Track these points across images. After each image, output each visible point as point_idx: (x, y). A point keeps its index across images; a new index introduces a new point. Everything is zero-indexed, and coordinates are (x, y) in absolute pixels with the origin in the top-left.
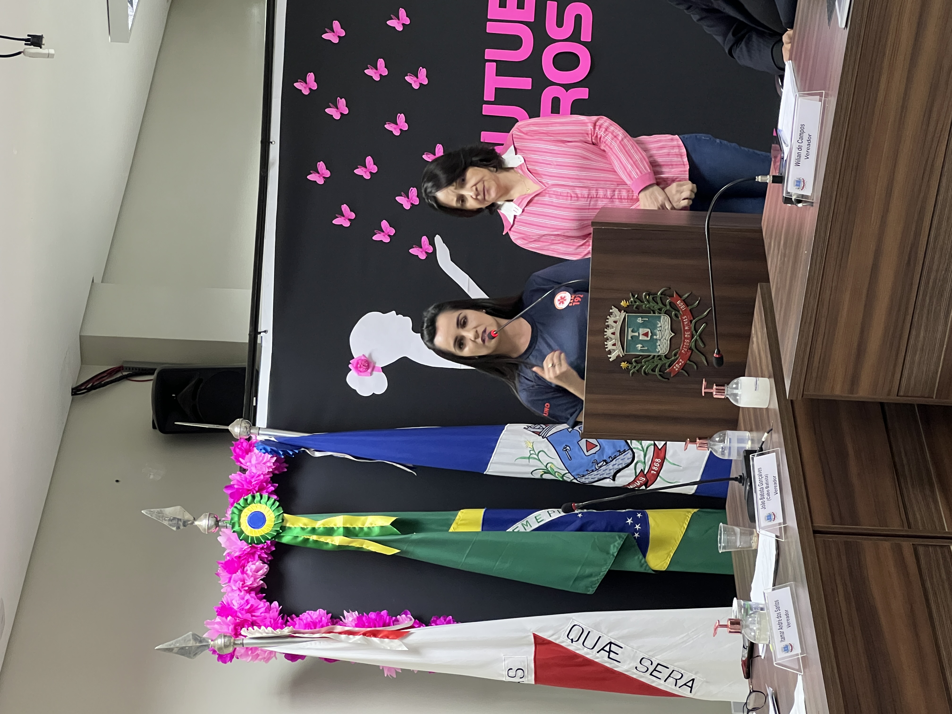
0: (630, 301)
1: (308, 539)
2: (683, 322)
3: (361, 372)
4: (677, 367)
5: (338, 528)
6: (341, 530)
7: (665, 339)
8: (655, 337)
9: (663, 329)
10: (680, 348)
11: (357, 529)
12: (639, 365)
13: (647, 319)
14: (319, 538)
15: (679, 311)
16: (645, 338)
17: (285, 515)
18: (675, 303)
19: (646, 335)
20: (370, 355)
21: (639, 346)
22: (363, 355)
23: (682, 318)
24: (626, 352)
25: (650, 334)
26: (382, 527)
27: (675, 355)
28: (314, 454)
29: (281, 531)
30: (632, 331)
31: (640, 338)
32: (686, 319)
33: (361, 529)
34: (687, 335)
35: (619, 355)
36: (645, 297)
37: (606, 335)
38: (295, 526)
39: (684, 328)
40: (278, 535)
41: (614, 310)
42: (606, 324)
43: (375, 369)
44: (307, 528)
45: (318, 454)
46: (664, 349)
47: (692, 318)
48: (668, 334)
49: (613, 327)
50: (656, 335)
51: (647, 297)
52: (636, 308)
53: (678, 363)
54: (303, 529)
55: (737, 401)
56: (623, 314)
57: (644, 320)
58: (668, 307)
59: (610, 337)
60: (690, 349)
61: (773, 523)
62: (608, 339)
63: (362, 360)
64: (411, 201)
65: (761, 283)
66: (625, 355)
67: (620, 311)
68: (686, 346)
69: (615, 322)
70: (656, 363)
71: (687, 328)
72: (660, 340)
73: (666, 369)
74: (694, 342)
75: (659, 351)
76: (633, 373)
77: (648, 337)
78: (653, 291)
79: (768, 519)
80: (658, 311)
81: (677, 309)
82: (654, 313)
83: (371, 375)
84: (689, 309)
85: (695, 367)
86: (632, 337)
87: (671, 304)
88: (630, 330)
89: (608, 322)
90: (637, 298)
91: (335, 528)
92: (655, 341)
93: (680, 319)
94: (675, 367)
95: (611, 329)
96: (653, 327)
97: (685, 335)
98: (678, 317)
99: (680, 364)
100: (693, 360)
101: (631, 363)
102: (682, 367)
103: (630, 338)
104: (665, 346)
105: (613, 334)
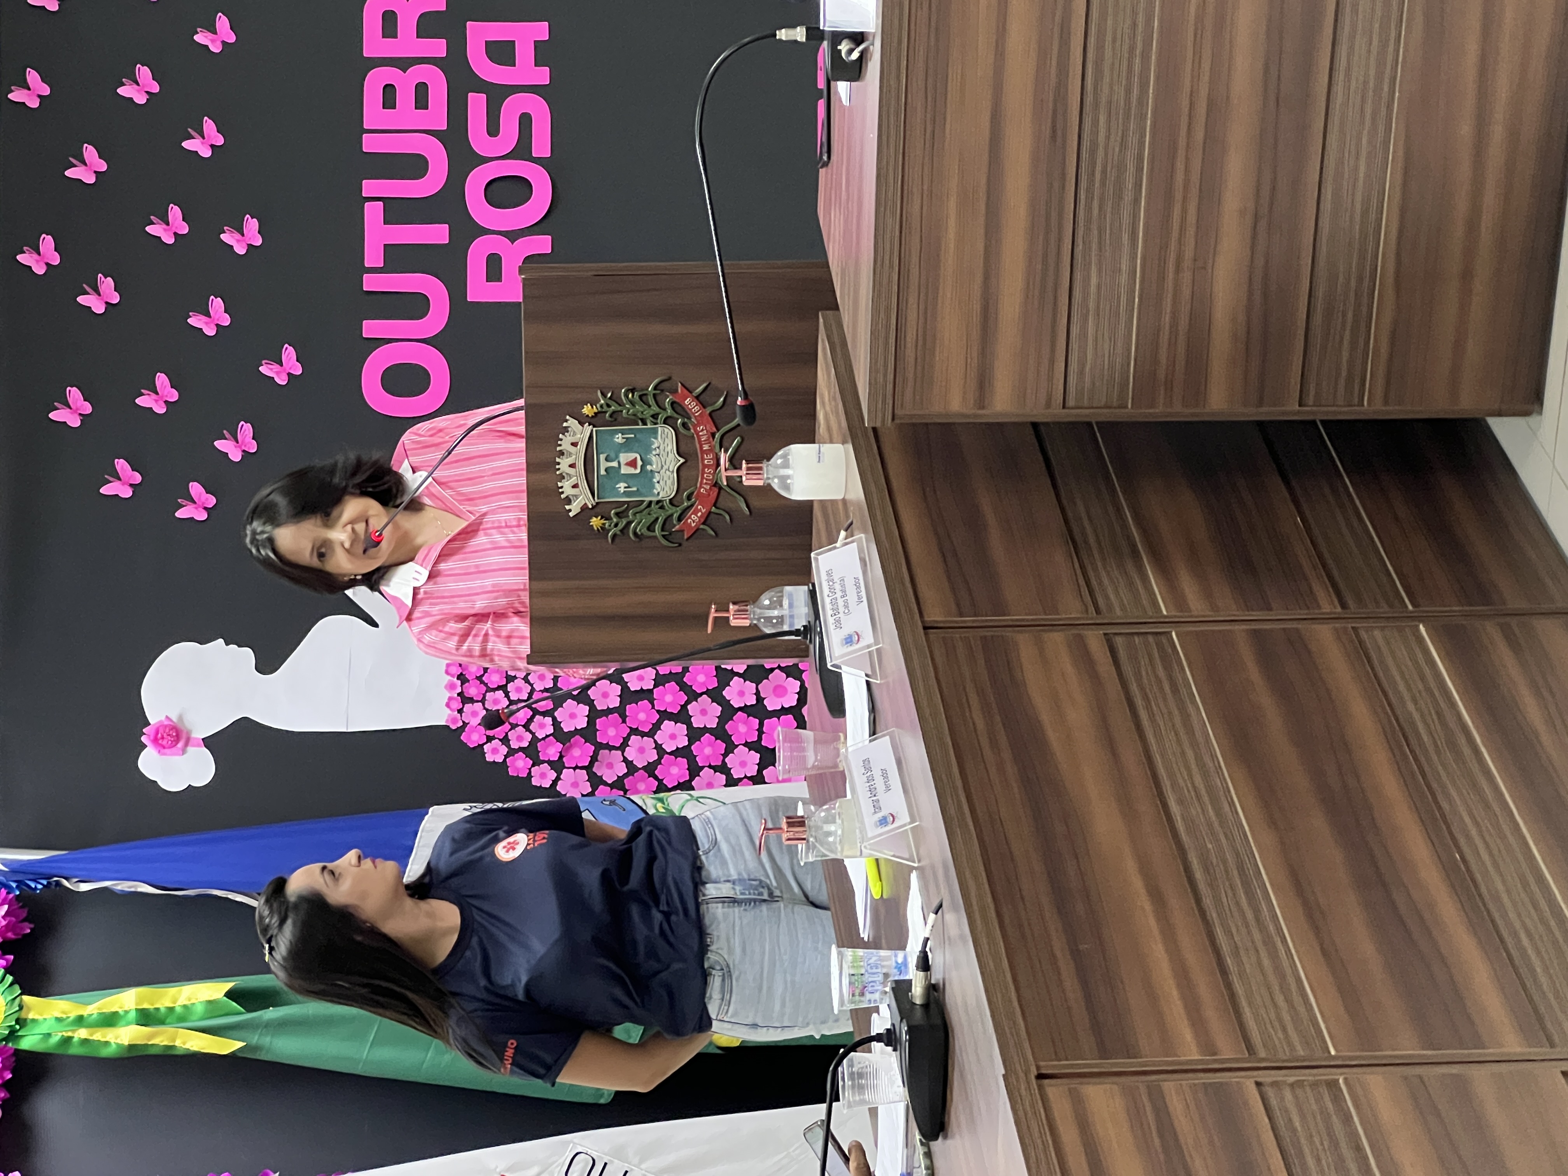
0: (598, 405)
1: (70, 1039)
2: (699, 436)
3: (164, 747)
4: (693, 519)
5: (127, 1012)
6: (133, 1015)
7: (668, 470)
8: (649, 468)
9: (662, 452)
10: (696, 485)
11: (163, 1010)
12: (624, 522)
13: (633, 436)
14: (91, 1035)
15: (689, 418)
16: (631, 471)
17: (26, 998)
18: (682, 405)
19: (632, 464)
20: (180, 718)
21: (621, 486)
22: (167, 717)
23: (695, 430)
24: (598, 499)
25: (639, 463)
26: (209, 1002)
27: (689, 498)
28: (78, 887)
29: (18, 1027)
30: (607, 459)
31: (623, 472)
32: (702, 430)
33: (171, 1010)
34: (708, 460)
35: (586, 504)
36: (626, 396)
37: (559, 469)
38: (45, 1017)
39: (701, 447)
40: (12, 1035)
41: (572, 423)
42: (558, 449)
43: (190, 743)
44: (68, 1017)
45: (84, 887)
46: (667, 489)
47: (715, 429)
48: (673, 461)
49: (570, 454)
50: (651, 465)
51: (630, 396)
52: (611, 416)
53: (695, 513)
54: (59, 1020)
55: (787, 488)
56: (588, 429)
57: (627, 438)
58: (669, 411)
59: (567, 474)
60: (715, 485)
61: (855, 647)
63: (166, 726)
64: (243, 448)
65: (824, 311)
66: (597, 503)
67: (582, 424)
68: (707, 480)
69: (574, 444)
70: (655, 516)
71: (706, 447)
72: (659, 472)
73: (675, 526)
75: (659, 494)
76: (614, 536)
77: (636, 468)
78: (639, 386)
79: (847, 643)
80: (651, 419)
81: (685, 414)
82: (645, 424)
83: (183, 754)
84: (708, 412)
85: (728, 517)
86: (606, 470)
87: (675, 405)
88: (603, 457)
89: (560, 445)
90: (610, 398)
91: (122, 1013)
92: (650, 475)
93: (692, 431)
94: (689, 521)
95: (567, 458)
96: (645, 450)
97: (703, 459)
98: (689, 429)
99: (699, 514)
100: (721, 507)
101: (608, 518)
102: (702, 520)
103: (603, 472)
104: (669, 483)
105: (572, 466)
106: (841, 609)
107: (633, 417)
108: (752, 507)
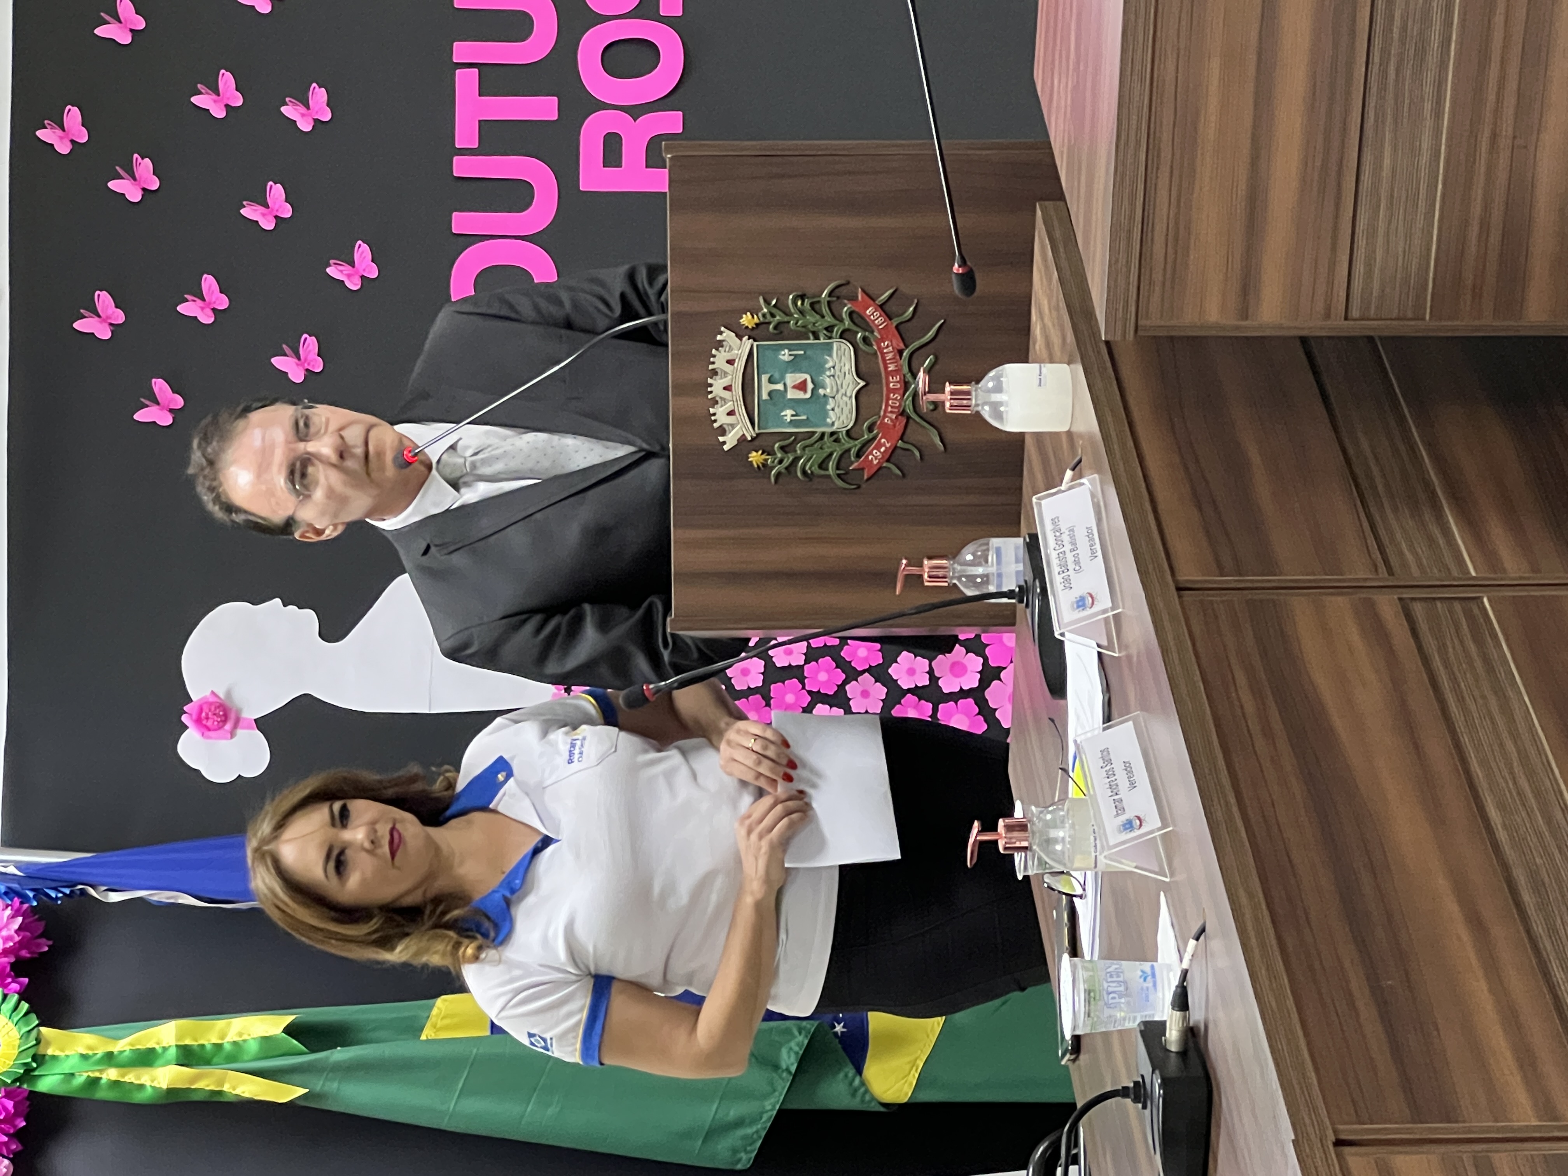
0: (760, 315)
2: (883, 354)
3: (209, 729)
5: (165, 1049)
6: (172, 1053)
7: (845, 395)
8: (821, 392)
9: (838, 373)
10: (878, 414)
11: (208, 1047)
12: (791, 457)
13: (802, 352)
15: (871, 332)
16: (800, 395)
17: (44, 1030)
18: (863, 315)
19: (801, 386)
20: (229, 693)
21: (788, 414)
22: (213, 693)
23: (879, 346)
24: (759, 429)
25: (810, 386)
26: (265, 1039)
27: (870, 429)
28: (107, 897)
29: (35, 1065)
30: (771, 381)
31: (789, 396)
32: (888, 346)
33: (218, 1047)
34: (894, 382)
35: (744, 435)
36: (794, 302)
37: (711, 392)
38: (67, 1053)
39: (886, 367)
41: (727, 335)
42: (711, 367)
43: (240, 725)
45: (115, 897)
46: (843, 417)
47: (902, 346)
48: (851, 384)
49: (726, 374)
51: (799, 303)
52: (775, 328)
53: (878, 447)
55: (999, 416)
56: (747, 343)
57: (795, 356)
58: (847, 323)
59: (721, 398)
60: (903, 413)
61: (1089, 612)
62: (717, 402)
63: (211, 704)
64: (307, 367)
65: (1043, 203)
66: (758, 435)
67: (740, 337)
68: (892, 407)
69: (730, 362)
70: (827, 451)
71: (891, 367)
72: (834, 398)
73: (852, 463)
74: (911, 398)
75: (833, 424)
76: (778, 475)
77: (805, 391)
78: (810, 292)
79: (1078, 607)
80: (825, 332)
81: (867, 327)
82: (817, 338)
83: (231, 738)
84: (895, 324)
85: (917, 454)
86: (769, 394)
87: (855, 316)
88: (765, 378)
90: (775, 306)
91: (159, 1050)
92: (822, 400)
93: (875, 347)
94: (870, 457)
95: (721, 378)
96: (816, 370)
97: (888, 382)
98: (871, 345)
99: (883, 449)
100: (911, 440)
101: (771, 453)
102: (887, 457)
103: (765, 396)
104: (846, 410)
105: (728, 388)
106: (1071, 566)
107: (803, 330)
108: (947, 441)
